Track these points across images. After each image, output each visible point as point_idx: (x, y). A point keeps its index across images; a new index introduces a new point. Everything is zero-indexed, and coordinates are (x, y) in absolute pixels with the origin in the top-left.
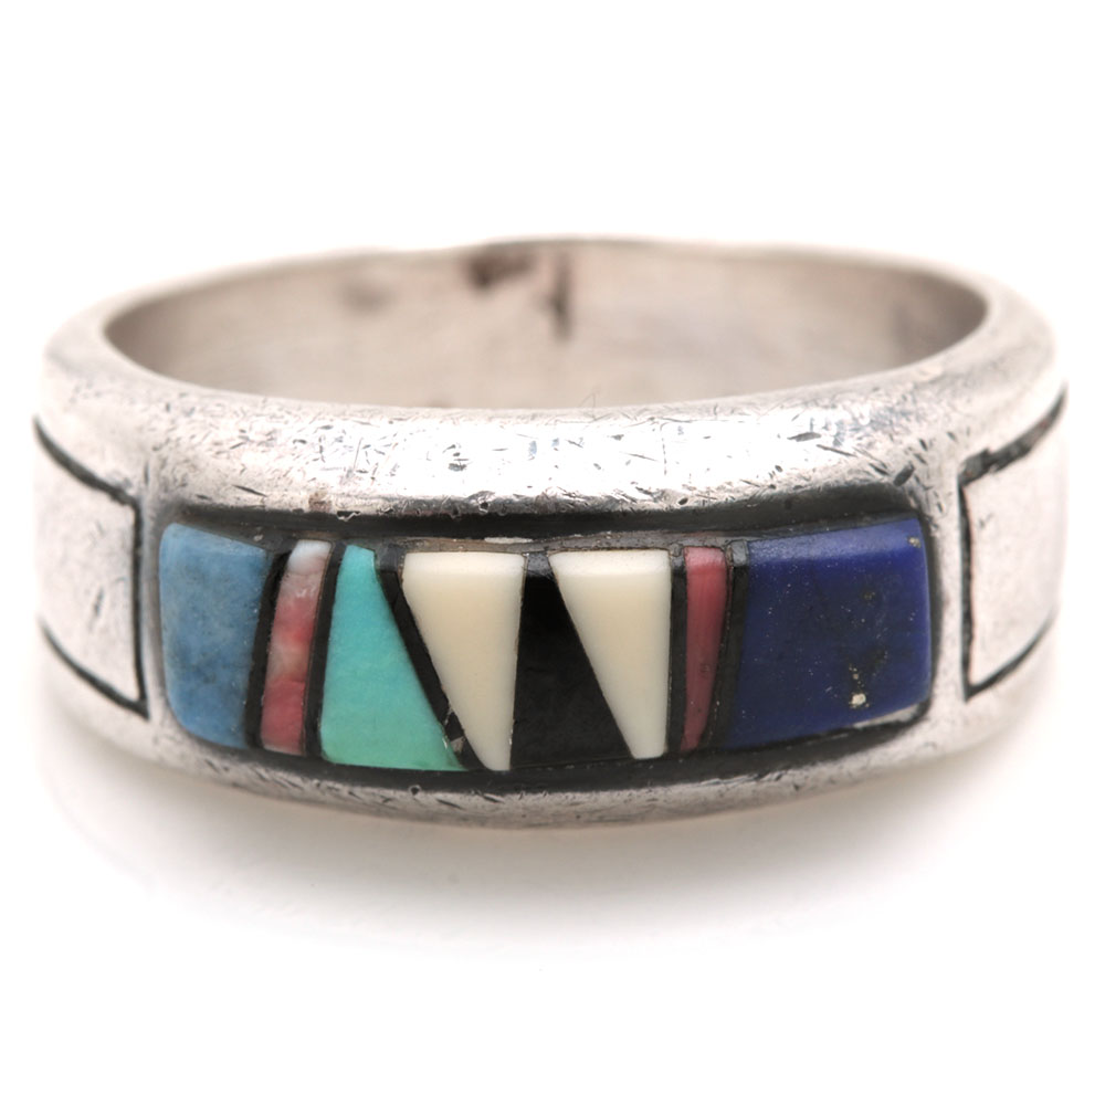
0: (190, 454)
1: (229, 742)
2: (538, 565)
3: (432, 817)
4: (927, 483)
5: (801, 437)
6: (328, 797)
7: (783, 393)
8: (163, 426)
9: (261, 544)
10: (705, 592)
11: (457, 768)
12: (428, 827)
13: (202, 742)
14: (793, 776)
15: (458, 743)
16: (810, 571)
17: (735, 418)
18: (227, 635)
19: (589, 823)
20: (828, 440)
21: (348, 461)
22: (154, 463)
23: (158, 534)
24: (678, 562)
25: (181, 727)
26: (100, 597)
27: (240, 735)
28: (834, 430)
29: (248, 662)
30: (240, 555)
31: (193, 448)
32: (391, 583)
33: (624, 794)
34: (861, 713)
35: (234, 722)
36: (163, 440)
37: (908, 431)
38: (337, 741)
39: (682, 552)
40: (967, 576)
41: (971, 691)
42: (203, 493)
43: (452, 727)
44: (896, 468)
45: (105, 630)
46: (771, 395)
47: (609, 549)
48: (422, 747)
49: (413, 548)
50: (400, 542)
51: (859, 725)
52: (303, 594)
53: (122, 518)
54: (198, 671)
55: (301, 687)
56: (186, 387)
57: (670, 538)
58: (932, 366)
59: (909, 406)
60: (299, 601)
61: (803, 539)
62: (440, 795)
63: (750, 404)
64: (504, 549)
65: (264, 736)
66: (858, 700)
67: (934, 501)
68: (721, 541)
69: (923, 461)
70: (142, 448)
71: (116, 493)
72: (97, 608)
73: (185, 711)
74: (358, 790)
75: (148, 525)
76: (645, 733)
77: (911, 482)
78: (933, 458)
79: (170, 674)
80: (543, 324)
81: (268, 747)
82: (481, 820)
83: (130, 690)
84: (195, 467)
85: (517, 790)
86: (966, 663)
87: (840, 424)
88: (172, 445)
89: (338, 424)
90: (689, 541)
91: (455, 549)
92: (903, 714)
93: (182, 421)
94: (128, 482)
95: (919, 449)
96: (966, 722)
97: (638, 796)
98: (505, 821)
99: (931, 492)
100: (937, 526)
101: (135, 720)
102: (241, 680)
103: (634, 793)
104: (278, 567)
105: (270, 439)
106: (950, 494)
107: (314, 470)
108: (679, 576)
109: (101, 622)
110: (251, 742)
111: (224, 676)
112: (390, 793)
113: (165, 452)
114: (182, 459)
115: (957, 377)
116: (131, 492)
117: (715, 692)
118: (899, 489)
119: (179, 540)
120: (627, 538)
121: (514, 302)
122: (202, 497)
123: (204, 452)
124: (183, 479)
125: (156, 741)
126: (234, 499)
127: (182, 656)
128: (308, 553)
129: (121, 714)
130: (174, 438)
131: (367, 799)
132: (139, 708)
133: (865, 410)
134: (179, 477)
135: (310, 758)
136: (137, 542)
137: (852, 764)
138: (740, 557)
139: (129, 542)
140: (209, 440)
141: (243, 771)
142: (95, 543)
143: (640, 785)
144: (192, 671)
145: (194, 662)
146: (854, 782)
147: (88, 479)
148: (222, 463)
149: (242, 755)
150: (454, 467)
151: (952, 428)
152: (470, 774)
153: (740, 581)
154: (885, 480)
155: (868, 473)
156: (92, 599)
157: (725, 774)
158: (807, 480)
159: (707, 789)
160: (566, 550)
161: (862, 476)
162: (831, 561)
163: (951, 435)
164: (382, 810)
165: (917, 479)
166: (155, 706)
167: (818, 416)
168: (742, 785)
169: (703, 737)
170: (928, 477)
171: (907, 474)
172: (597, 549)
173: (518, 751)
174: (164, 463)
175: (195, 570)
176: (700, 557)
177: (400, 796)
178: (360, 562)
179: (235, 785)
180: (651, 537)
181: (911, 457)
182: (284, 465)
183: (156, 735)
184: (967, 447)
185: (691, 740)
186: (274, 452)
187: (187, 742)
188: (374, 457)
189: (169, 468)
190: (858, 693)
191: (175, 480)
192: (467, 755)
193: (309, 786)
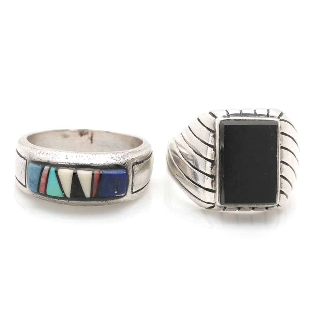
1: (35, 191)
2: (75, 172)
3: (61, 203)
5: (111, 158)
6: (48, 199)
7: (110, 152)
8: (31, 150)
9: (41, 166)
10: (96, 177)
11: (63, 197)
12: (60, 204)
13: (33, 191)
14: (107, 201)
15: (64, 194)
16: (110, 175)
17: (103, 155)
18: (36, 178)
19: (81, 206)
20: (115, 159)
21: (53, 157)
22: (29, 155)
23: (29, 164)
24: (93, 173)
25: (30, 189)
26: (22, 172)
27: (37, 191)
28: (116, 157)
29: (38, 181)
30: (39, 167)
31: (34, 153)
32: (56, 172)
33: (85, 202)
34: (116, 194)
35: (36, 189)
36: (30, 152)
37: (126, 158)
38: (49, 192)
39: (94, 171)
40: (133, 178)
41: (133, 193)
43: (63, 191)
44: (123, 163)
45: (22, 176)
46: (109, 152)
47: (85, 170)
48: (59, 193)
49: (60, 168)
50: (58, 167)
51: (117, 196)
52: (45, 173)
53: (25, 161)
54: (32, 182)
55: (44, 185)
56: (34, 145)
57: (93, 169)
58: (131, 150)
59: (126, 155)
60: (45, 174)
61: (110, 171)
62: (62, 200)
63: (105, 153)
64: (71, 169)
65: (40, 191)
66: (116, 192)
67: (129, 168)
68: (99, 170)
70: (28, 153)
71: (24, 158)
72: (21, 173)
73: (30, 186)
74: (51, 199)
75: (28, 163)
76: (87, 194)
78: (129, 162)
79: (29, 182)
80: (90, 141)
81: (40, 192)
82: (67, 204)
83: (25, 184)
84: (34, 156)
85: (71, 200)
86: (132, 189)
87: (117, 157)
89: (52, 152)
90: (95, 170)
91: (65, 169)
92: (123, 195)
93: (33, 150)
94: (26, 157)
95: (127, 161)
96: (132, 197)
97: (87, 202)
98: (70, 204)
99: (128, 166)
100: (129, 171)
101: (25, 188)
102: (37, 184)
103: (86, 202)
104: (43, 169)
105: (44, 153)
106: (131, 167)
107: (48, 157)
108: (93, 174)
109: (21, 175)
110: (38, 192)
111: (35, 183)
112: (55, 199)
113: (30, 154)
114: (32, 155)
115: (134, 152)
116: (26, 158)
117: (97, 190)
118: (124, 166)
119: (31, 165)
120: (87, 169)
121: (85, 138)
122: (34, 160)
123: (35, 154)
125: (27, 191)
126: (38, 160)
127: (30, 180)
128: (47, 168)
129: (23, 187)
130: (32, 152)
131: (53, 200)
132: (25, 186)
133: (120, 155)
135: (45, 194)
136: (26, 165)
137: (116, 201)
138: (101, 173)
139: (25, 165)
140: (36, 153)
141: (37, 195)
142: (21, 165)
143: (87, 201)
144: (31, 182)
145: (32, 181)
146: (116, 203)
147: (21, 156)
148: (37, 155)
149: (38, 194)
150: (66, 158)
151: (132, 158)
152: (65, 197)
153: (101, 175)
154: (122, 164)
155: (120, 163)
156: (21, 172)
157: (98, 201)
158: (111, 163)
159: (96, 202)
160: (79, 170)
162: (113, 174)
164: (54, 202)
166: (27, 186)
167: (114, 155)
168: (101, 202)
169: (95, 195)
170: (128, 164)
171: (125, 164)
172: (83, 170)
173: (71, 195)
175: (32, 169)
176: (96, 172)
177: (57, 200)
178: (53, 169)
179: (37, 197)
180: (90, 169)
181: (126, 162)
182: (45, 156)
183: (27, 190)
184: (134, 161)
185: (94, 195)
186: (44, 155)
187: (31, 191)
188: (56, 156)
190: (116, 191)
191: (31, 157)
192: (65, 195)
193: (45, 198)
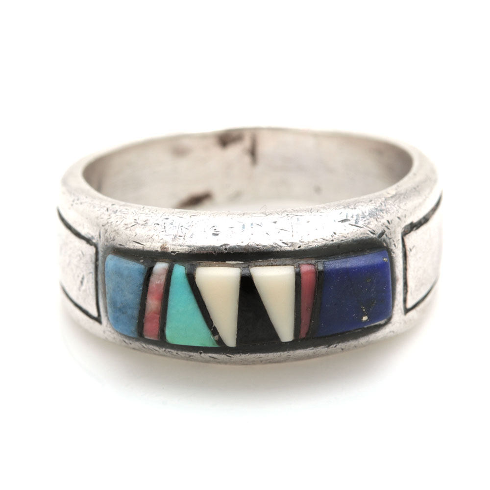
0: (116, 228)
1: (131, 335)
2: (246, 272)
3: (207, 362)
4: (390, 237)
5: (343, 221)
6: (168, 354)
7: (336, 203)
8: (106, 217)
9: (143, 263)
10: (307, 281)
11: (216, 346)
12: (205, 364)
13: (121, 334)
14: (341, 345)
15: (216, 337)
16: (347, 272)
17: (319, 213)
18: (131, 297)
19: (265, 363)
20: (353, 222)
21: (175, 232)
22: (102, 231)
23: (105, 258)
24: (298, 270)
25: (113, 329)
26: (83, 278)
27: (136, 333)
28: (355, 218)
29: (138, 307)
30: (135, 267)
31: (117, 226)
32: (191, 278)
33: (279, 354)
34: (366, 322)
35: (133, 328)
36: (106, 222)
37: (383, 217)
38: (171, 335)
39: (299, 266)
40: (405, 269)
41: (407, 311)
42: (121, 243)
43: (214, 331)
44: (378, 232)
45: (85, 291)
46: (332, 204)
47: (272, 265)
48: (204, 338)
49: (199, 265)
50: (194, 263)
51: (366, 327)
52: (159, 282)
53: (91, 250)
54: (120, 310)
55: (158, 316)
56: (114, 201)
57: (295, 261)
58: (392, 190)
59: (383, 207)
60: (157, 285)
61: (344, 260)
62: (210, 355)
63: (324, 208)
64: (233, 266)
65: (144, 333)
66: (365, 318)
67: (393, 243)
68: (313, 261)
69: (388, 229)
70: (98, 225)
71: (88, 241)
72: (82, 282)
73: (116, 322)
74: (180, 353)
75: (101, 254)
76: (286, 332)
77: (384, 236)
78: (392, 227)
79: (109, 310)
80: (247, 159)
81: (146, 337)
82: (226, 363)
83: (94, 313)
84: (118, 233)
85: (239, 353)
86: (405, 301)
87: (358, 215)
88: (109, 224)
89: (171, 218)
90: (302, 262)
91: (214, 266)
92: (382, 322)
93: (113, 215)
94: (93, 237)
95: (387, 224)
96: (405, 322)
97: (284, 354)
98: (235, 363)
99: (391, 240)
100: (394, 252)
101: (97, 324)
102: (136, 313)
103: (282, 353)
104: (149, 272)
105: (146, 223)
106: (399, 240)
107: (162, 235)
108: (298, 275)
109: (83, 288)
110: (140, 334)
111: (130, 312)
112: (191, 354)
113: (106, 227)
114: (113, 230)
115: (401, 194)
116: (94, 241)
117: (312, 318)
118: (380, 239)
119: (112, 261)
120: (279, 261)
121: (235, 152)
122: (121, 245)
123: (121, 228)
124: (114, 238)
125: (104, 332)
126: (132, 246)
127: (114, 304)
128: (160, 267)
129: (91, 321)
130: (110, 222)
131: (183, 355)
132: (98, 320)
133: (367, 208)
134: (112, 237)
135: (161, 341)
136: (97, 260)
137: (363, 340)
138: (321, 268)
139: (94, 259)
140: (123, 223)
141: (137, 345)
142: (81, 259)
143: (284, 350)
144: (118, 311)
145: (118, 306)
146: (364, 346)
147: (78, 235)
148: (128, 232)
149: (137, 340)
150: (214, 234)
151: (399, 215)
152: (221, 347)
153: (321, 277)
154: (375, 236)
155: (368, 234)
156: (80, 279)
157: (316, 346)
158: (345, 238)
159: (309, 351)
160: (256, 266)
161: (366, 235)
162: (354, 268)
163: (399, 218)
164: (189, 358)
165: (386, 235)
166: (104, 319)
167: (350, 213)
168: (322, 349)
169: (307, 334)
170: (390, 234)
171: (382, 233)
172: (268, 265)
173: (239, 340)
174: (106, 231)
175: (119, 273)
176: (306, 268)
177: (195, 355)
178: (180, 271)
179: (134, 349)
180: (288, 261)
181: (384, 227)
182: (151, 233)
183: (104, 329)
184: (405, 222)
185: (303, 334)
186: (147, 228)
187: (116, 333)
188: (184, 231)
189: (108, 233)
190: (365, 316)
191: (111, 238)
192: (220, 341)
193: (162, 350)
